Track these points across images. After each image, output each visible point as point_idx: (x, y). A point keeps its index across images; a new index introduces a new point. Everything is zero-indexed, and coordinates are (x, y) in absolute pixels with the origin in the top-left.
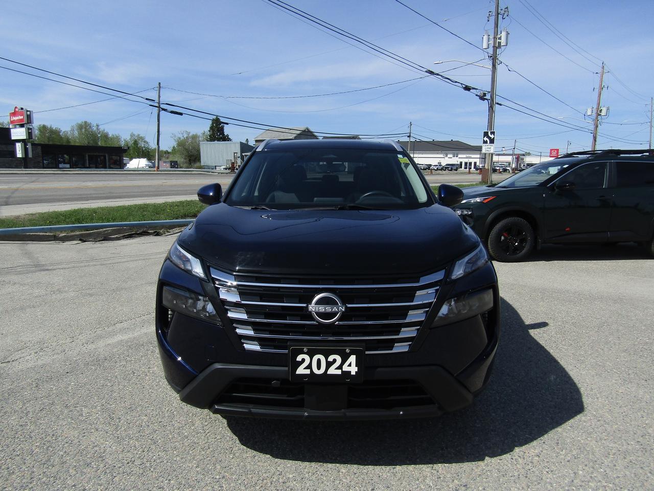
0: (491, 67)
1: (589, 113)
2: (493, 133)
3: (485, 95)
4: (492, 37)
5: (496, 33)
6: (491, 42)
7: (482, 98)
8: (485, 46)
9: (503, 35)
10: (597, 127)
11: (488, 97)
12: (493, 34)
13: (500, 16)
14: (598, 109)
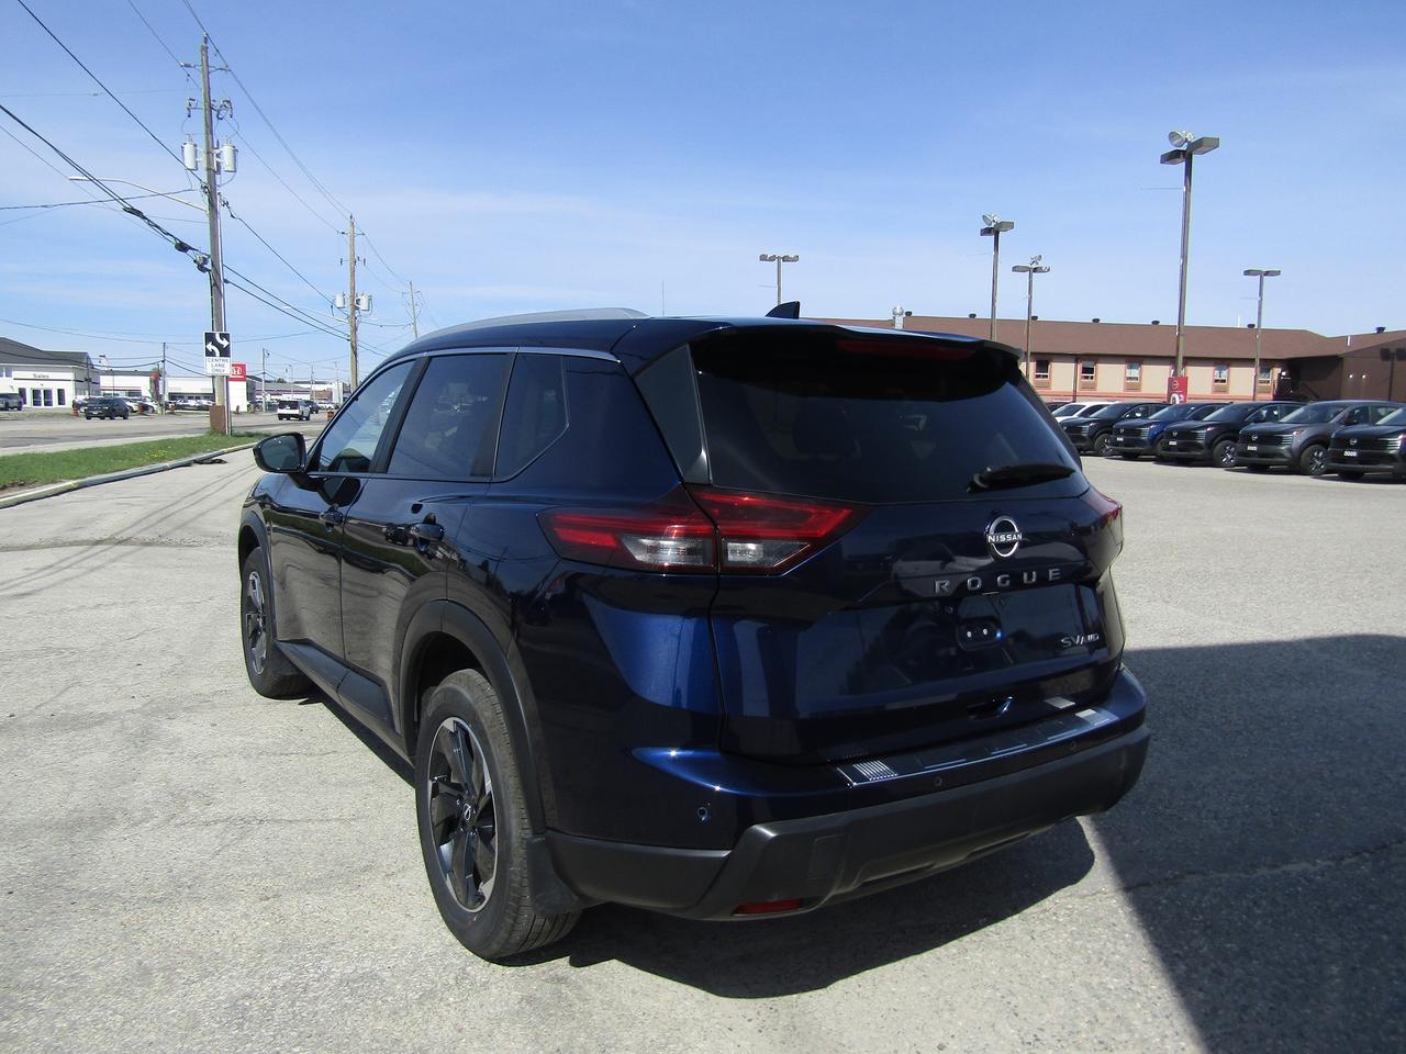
0: (206, 207)
1: (339, 303)
2: (225, 336)
3: (205, 261)
4: (202, 149)
5: (210, 145)
6: (202, 158)
7: (202, 268)
8: (189, 164)
9: (226, 151)
10: (356, 329)
11: (209, 266)
12: (204, 144)
13: (214, 113)
14: (353, 297)
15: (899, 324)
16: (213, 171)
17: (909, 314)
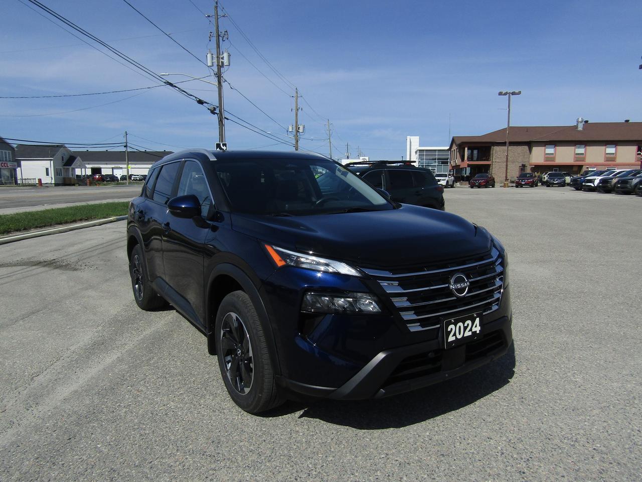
0: (217, 84)
1: (290, 130)
2: (225, 145)
3: (215, 109)
4: (215, 56)
5: (218, 54)
6: (215, 60)
7: (213, 112)
8: (209, 64)
9: (225, 55)
10: (297, 141)
11: (217, 111)
12: (216, 54)
13: (221, 38)
14: (296, 126)
15: (580, 127)
16: (220, 66)
17: (586, 122)
